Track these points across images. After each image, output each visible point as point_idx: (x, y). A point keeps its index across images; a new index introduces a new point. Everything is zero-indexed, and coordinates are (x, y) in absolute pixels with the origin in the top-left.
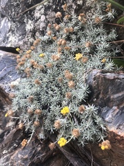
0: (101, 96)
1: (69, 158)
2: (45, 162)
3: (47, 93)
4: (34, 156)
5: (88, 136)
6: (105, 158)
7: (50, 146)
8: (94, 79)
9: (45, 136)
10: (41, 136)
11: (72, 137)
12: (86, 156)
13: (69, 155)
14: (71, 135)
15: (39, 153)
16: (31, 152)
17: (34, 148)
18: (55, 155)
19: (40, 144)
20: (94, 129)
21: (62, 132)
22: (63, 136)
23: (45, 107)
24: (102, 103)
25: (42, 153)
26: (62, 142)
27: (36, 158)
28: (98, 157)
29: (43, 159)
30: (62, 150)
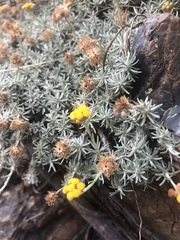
0: (164, 81)
1: (88, 220)
2: (43, 227)
3: (42, 89)
4: (21, 217)
5: (137, 174)
6: (160, 217)
7: (47, 198)
8: (152, 37)
9: (39, 177)
10: (30, 178)
11: (97, 176)
12: (122, 215)
13: (88, 215)
14: (93, 173)
15: (32, 211)
16: (16, 210)
17: (21, 203)
18: (63, 215)
19: (34, 194)
20: (149, 157)
21: (74, 167)
22: (75, 176)
23: (36, 116)
24: (166, 96)
25: (37, 212)
26: (73, 188)
27: (25, 221)
28: (146, 215)
29: (40, 222)
30: (75, 205)
